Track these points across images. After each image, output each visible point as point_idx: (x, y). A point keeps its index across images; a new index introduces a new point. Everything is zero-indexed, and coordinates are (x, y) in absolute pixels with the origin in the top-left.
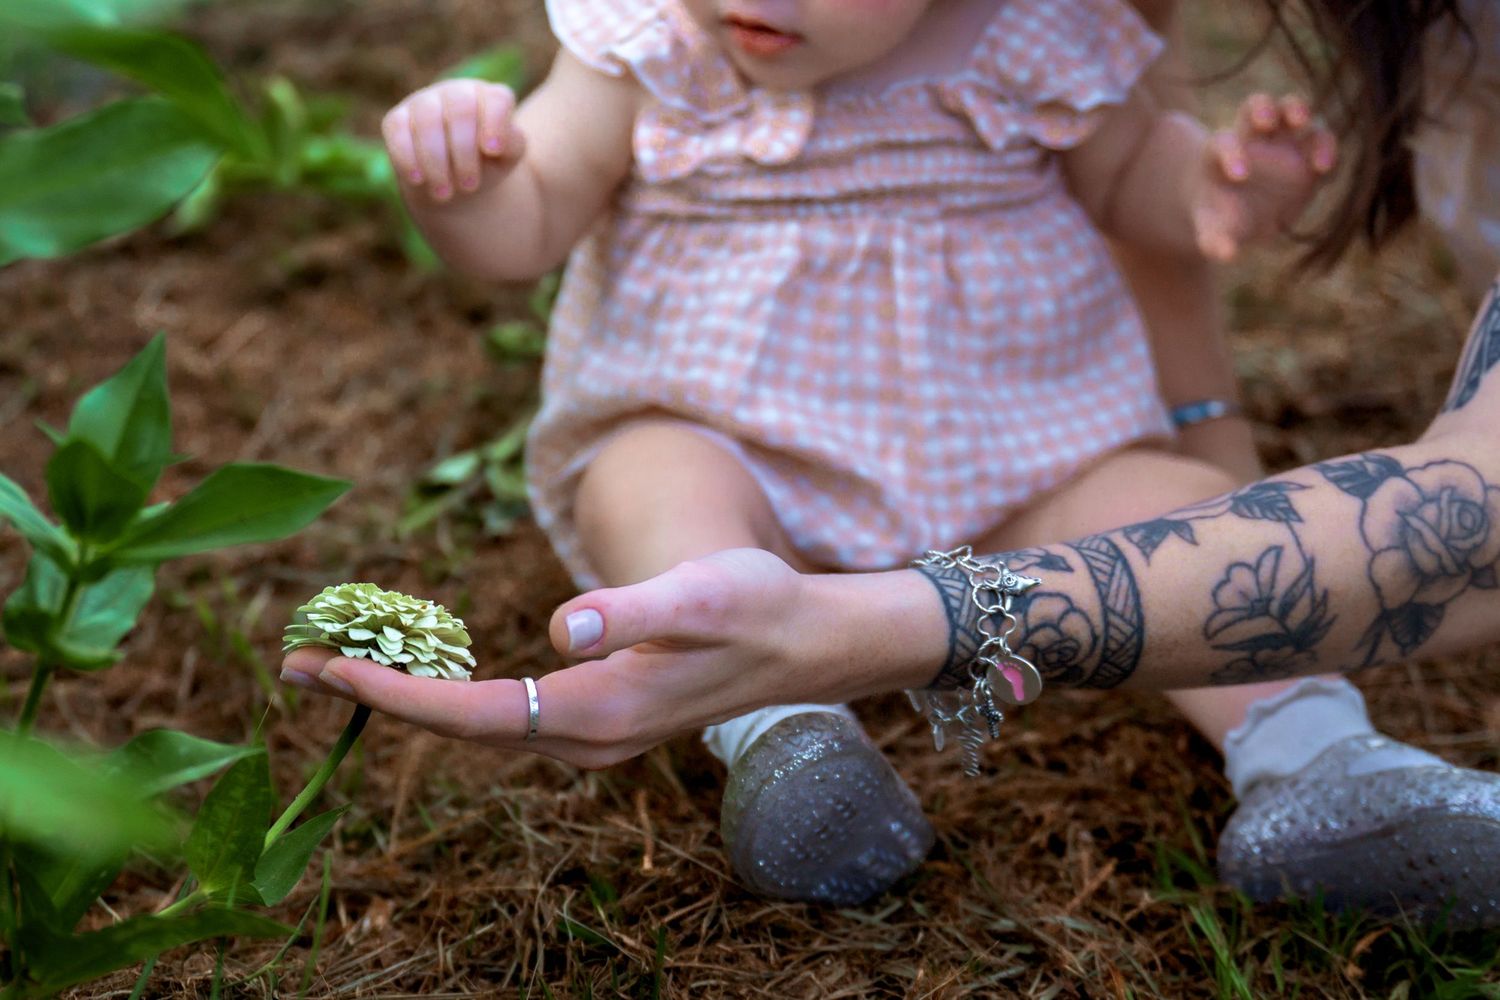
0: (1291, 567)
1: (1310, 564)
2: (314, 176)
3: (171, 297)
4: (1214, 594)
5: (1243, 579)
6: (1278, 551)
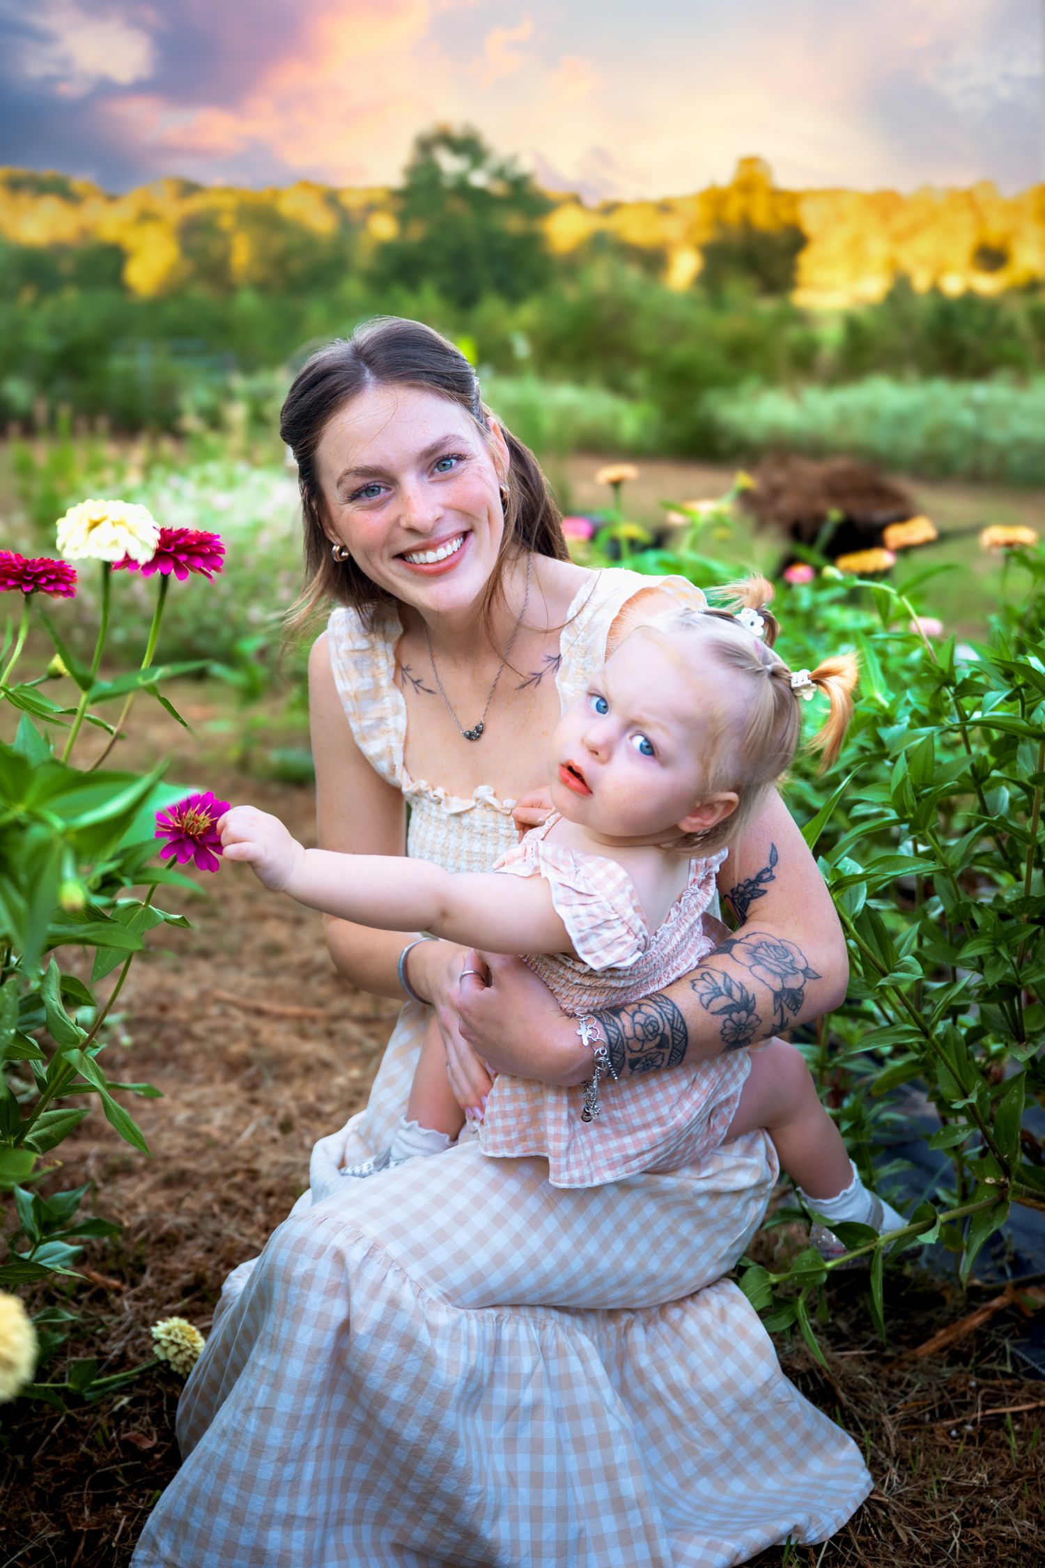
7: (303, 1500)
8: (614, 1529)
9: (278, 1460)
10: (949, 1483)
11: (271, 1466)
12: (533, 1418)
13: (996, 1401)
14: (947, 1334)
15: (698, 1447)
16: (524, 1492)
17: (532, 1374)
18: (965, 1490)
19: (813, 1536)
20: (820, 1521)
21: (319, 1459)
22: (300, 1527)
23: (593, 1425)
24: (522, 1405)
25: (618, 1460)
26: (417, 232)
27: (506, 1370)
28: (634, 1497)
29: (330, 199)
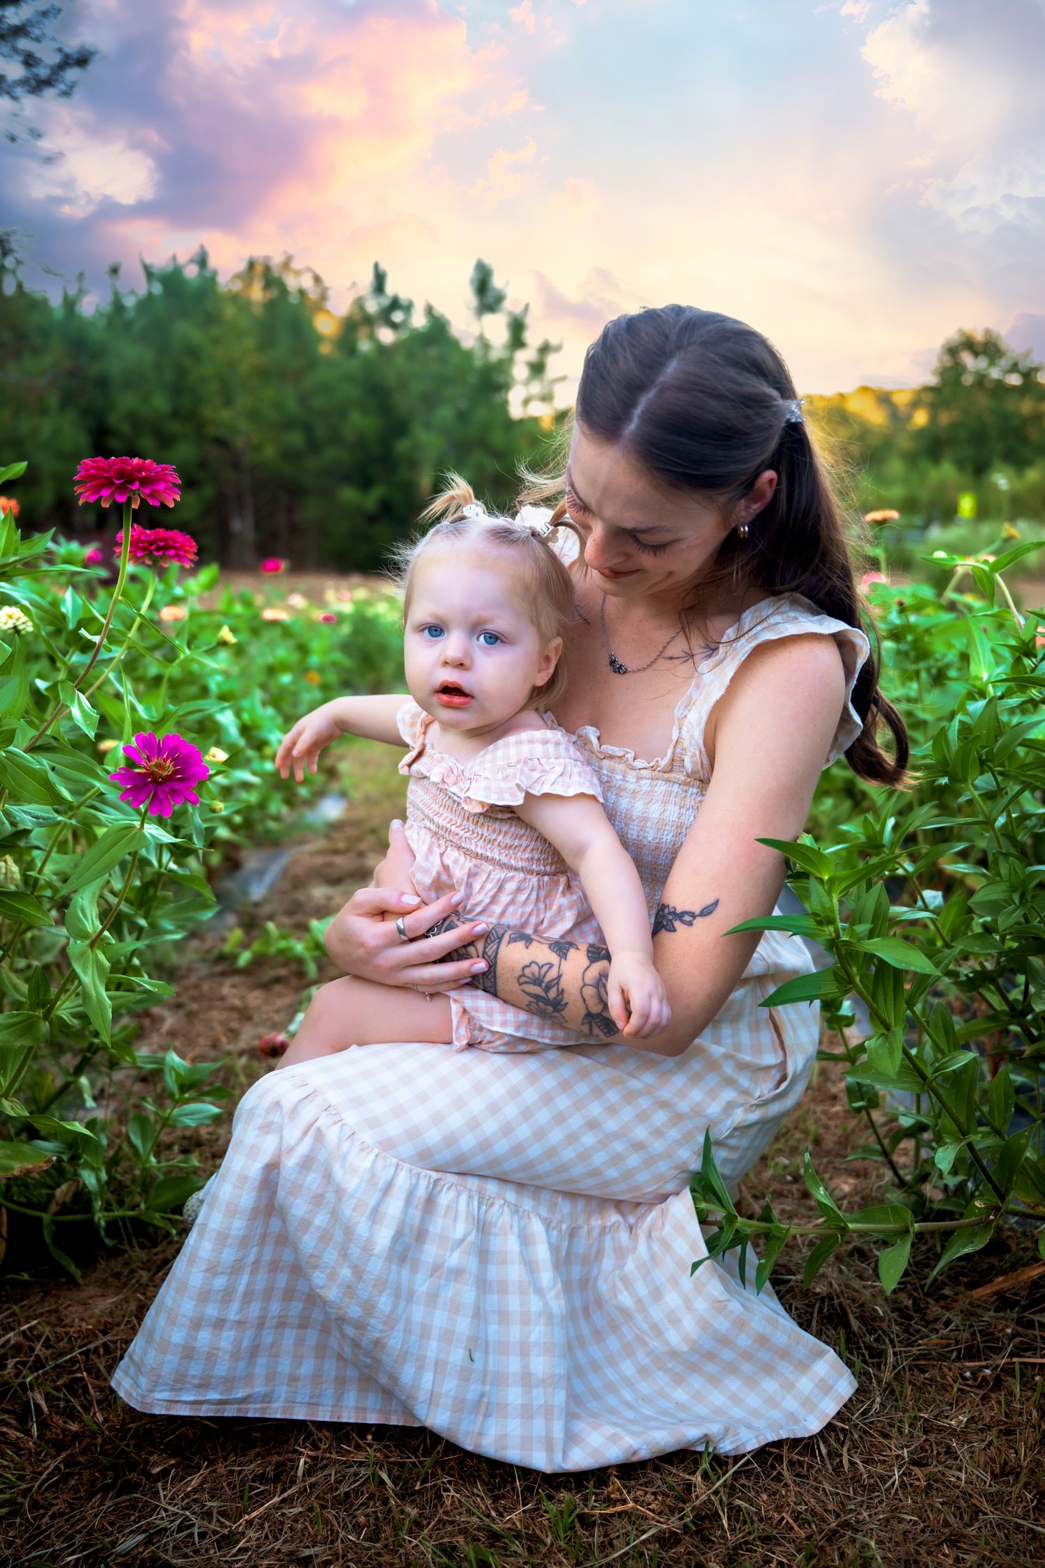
0: (553, 974)
1: (560, 976)
2: (281, 952)
3: (234, 986)
4: (523, 968)
5: (535, 968)
6: (551, 965)
7: (235, 1306)
8: (519, 1402)
9: (207, 1270)
10: (926, 1420)
11: (201, 1275)
12: (456, 1281)
13: (1026, 1350)
14: (1004, 1281)
15: (647, 1339)
16: (433, 1344)
17: (463, 1240)
18: (941, 1430)
19: (726, 1447)
20: (737, 1434)
21: (254, 1272)
22: (231, 1329)
23: (518, 1302)
24: (446, 1265)
25: (533, 1339)
26: (945, 418)
27: (439, 1230)
28: (541, 1375)
29: (884, 399)
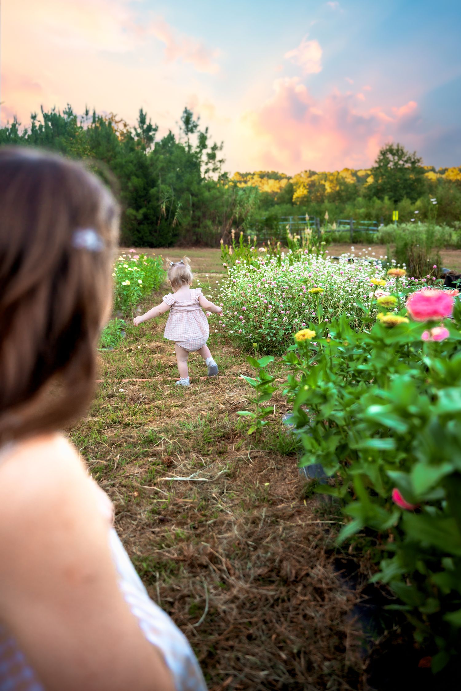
26: (380, 181)
29: (354, 174)
